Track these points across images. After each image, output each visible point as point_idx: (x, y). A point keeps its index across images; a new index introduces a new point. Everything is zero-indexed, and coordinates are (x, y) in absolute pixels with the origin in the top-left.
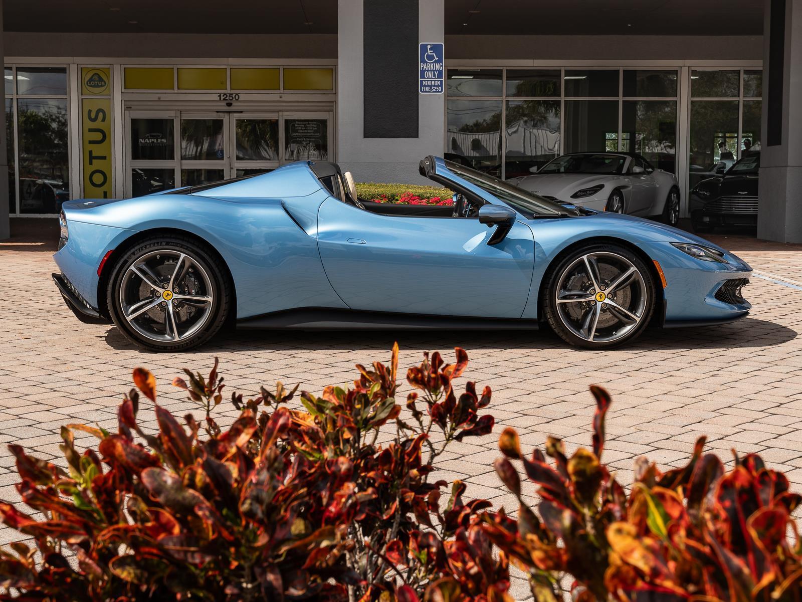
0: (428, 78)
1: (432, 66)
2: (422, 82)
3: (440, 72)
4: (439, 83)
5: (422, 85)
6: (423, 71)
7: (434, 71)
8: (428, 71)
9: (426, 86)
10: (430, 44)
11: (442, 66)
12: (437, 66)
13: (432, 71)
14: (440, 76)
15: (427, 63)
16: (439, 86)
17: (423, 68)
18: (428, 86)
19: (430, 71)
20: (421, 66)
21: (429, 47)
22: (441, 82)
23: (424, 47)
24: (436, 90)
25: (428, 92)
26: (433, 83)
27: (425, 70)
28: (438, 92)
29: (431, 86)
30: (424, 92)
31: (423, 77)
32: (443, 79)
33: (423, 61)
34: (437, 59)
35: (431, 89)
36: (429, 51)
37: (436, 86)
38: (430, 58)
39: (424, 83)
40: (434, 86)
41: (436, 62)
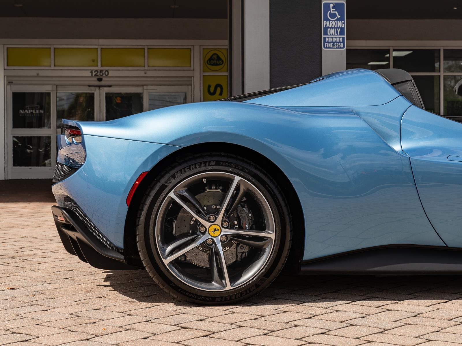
0: (331, 35)
1: (334, 24)
2: (325, 38)
3: (342, 29)
4: (341, 39)
5: (325, 42)
6: (326, 29)
7: (336, 28)
8: (331, 28)
9: (328, 42)
10: (332, 3)
11: (344, 23)
12: (340, 24)
13: (334, 28)
14: (342, 33)
15: (330, 20)
16: (341, 42)
17: (326, 25)
18: (331, 42)
19: (333, 28)
20: (324, 23)
21: (331, 5)
22: (343, 38)
23: (327, 5)
24: (339, 46)
25: (331, 48)
26: (335, 39)
27: (328, 28)
28: (341, 48)
29: (334, 43)
30: (327, 48)
31: (326, 33)
32: (345, 36)
33: (326, 19)
34: (339, 17)
35: (333, 45)
36: (332, 10)
37: (339, 43)
38: (333, 16)
39: (327, 39)
40: (337, 42)
41: (338, 20)
